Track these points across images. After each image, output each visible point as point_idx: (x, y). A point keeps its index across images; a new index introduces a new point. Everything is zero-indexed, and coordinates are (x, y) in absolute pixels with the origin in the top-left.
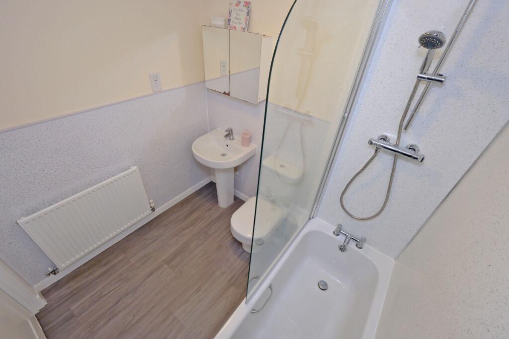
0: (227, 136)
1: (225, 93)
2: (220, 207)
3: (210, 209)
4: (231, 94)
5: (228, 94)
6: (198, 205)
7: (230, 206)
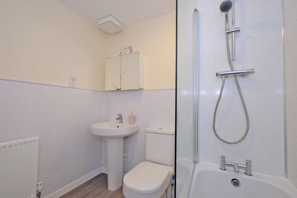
0: (117, 119)
1: (117, 90)
2: (109, 191)
3: (100, 194)
4: (122, 89)
5: (120, 89)
6: (87, 192)
7: (118, 189)
